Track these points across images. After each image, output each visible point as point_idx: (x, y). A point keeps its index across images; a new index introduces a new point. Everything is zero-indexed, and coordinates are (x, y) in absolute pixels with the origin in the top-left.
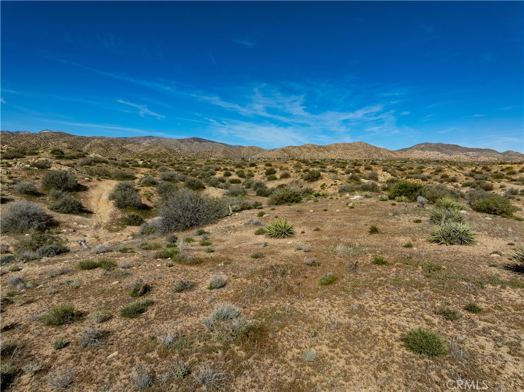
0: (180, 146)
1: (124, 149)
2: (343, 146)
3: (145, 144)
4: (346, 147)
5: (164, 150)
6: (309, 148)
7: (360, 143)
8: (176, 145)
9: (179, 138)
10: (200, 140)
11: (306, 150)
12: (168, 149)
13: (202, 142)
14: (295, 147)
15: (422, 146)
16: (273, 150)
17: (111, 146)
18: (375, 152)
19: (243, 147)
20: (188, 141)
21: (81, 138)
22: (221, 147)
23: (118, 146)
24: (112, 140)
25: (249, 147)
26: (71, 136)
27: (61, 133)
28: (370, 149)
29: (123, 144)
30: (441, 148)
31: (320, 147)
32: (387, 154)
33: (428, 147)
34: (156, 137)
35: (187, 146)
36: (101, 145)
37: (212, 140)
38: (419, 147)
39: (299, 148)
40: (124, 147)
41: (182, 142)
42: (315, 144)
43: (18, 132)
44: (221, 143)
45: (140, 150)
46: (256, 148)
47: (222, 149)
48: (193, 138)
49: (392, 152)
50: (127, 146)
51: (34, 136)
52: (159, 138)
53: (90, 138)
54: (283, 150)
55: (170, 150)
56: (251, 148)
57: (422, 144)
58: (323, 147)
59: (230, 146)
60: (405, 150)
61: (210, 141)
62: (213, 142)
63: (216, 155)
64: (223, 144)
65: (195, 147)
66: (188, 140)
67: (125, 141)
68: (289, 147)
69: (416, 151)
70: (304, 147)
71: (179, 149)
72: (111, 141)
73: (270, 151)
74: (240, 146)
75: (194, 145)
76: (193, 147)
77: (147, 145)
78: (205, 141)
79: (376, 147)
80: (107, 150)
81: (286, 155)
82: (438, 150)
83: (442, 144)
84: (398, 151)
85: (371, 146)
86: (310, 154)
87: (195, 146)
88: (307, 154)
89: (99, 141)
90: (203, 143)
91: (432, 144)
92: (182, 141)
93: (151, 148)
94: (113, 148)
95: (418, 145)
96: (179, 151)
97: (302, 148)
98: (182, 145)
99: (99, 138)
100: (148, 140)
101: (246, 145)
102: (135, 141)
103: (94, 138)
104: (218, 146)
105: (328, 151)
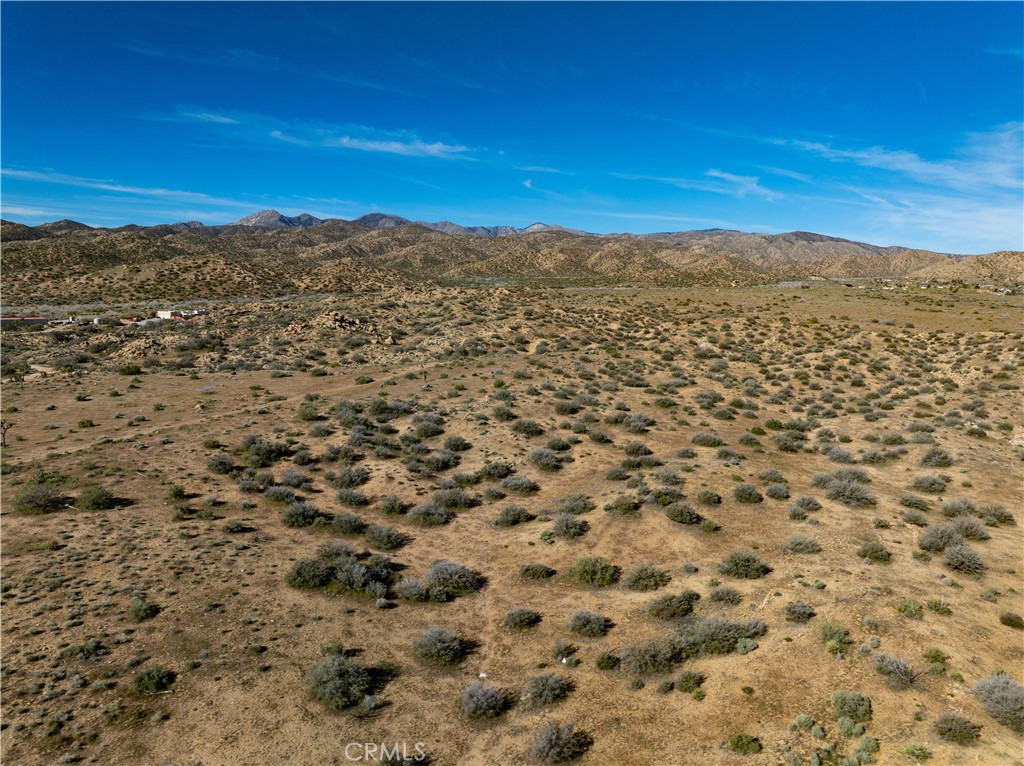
0: (766, 251)
1: (655, 259)
3: (697, 247)
5: (724, 262)
8: (758, 247)
9: (768, 234)
10: (810, 238)
12: (731, 259)
13: (814, 241)
20: (784, 239)
23: (646, 254)
24: (639, 242)
27: (560, 231)
29: (655, 251)
35: (780, 249)
36: (617, 255)
37: (836, 236)
40: (657, 256)
41: (771, 242)
43: (497, 228)
44: (856, 243)
45: (684, 262)
46: (926, 253)
48: (797, 234)
50: (663, 255)
51: (517, 237)
52: (727, 235)
53: (603, 239)
56: (917, 254)
61: (832, 239)
62: (838, 240)
63: (830, 270)
64: (859, 244)
65: (797, 252)
66: (785, 237)
72: (637, 244)
75: (795, 249)
76: (792, 253)
77: (699, 251)
78: (821, 238)
80: (625, 264)
81: (985, 272)
87: (797, 250)
89: (616, 246)
90: (815, 244)
92: (771, 239)
94: (636, 259)
98: (771, 249)
99: (619, 239)
100: (707, 240)
102: (679, 242)
103: (608, 240)
104: (848, 248)
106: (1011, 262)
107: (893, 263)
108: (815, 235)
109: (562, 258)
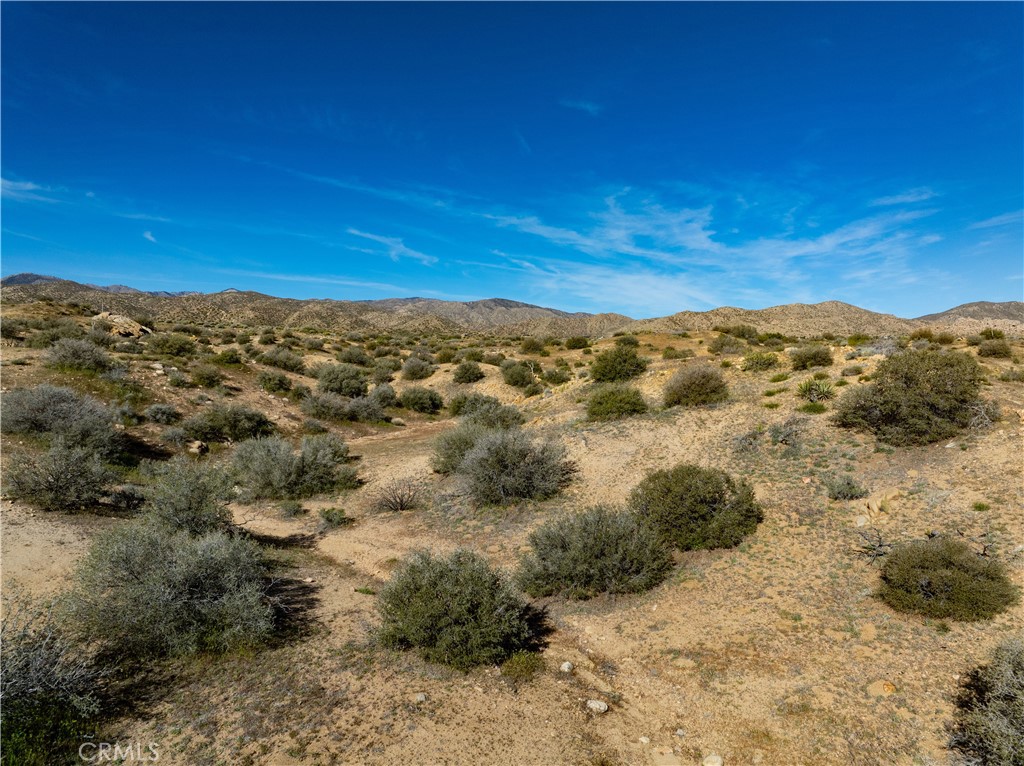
0: (468, 316)
1: (362, 321)
2: (797, 310)
3: (403, 311)
4: (805, 312)
5: (435, 322)
6: (725, 316)
7: (836, 303)
8: (461, 313)
9: (467, 301)
10: (506, 304)
11: (718, 320)
12: (442, 320)
13: (511, 307)
14: (697, 313)
15: (971, 309)
16: (650, 321)
17: (338, 316)
18: (870, 323)
19: (590, 315)
20: (484, 306)
21: (285, 302)
22: (548, 315)
23: (351, 316)
24: (342, 306)
25: (602, 315)
26: (267, 297)
27: (251, 292)
28: (857, 316)
29: (360, 313)
30: (1015, 312)
31: (749, 313)
32: (896, 327)
33: (986, 310)
34: (425, 300)
35: (482, 314)
36: (319, 315)
37: (529, 303)
38: (963, 311)
40: (363, 318)
41: (473, 308)
42: (738, 307)
44: (548, 309)
45: (391, 325)
46: (616, 316)
47: (548, 320)
48: (494, 301)
49: (907, 322)
50: (368, 317)
51: (203, 298)
52: (430, 303)
53: (301, 302)
54: (671, 319)
55: (446, 322)
56: (607, 317)
57: (970, 305)
58: (756, 313)
59: (566, 315)
60: (934, 317)
61: (527, 305)
62: (532, 307)
63: (537, 331)
64: (551, 310)
65: (497, 317)
66: (485, 304)
67: (366, 307)
68: (684, 313)
69: (962, 319)
70: (716, 313)
71: (467, 321)
72: (340, 307)
73: (644, 322)
74: (585, 314)
75: (496, 314)
76: (493, 317)
77: (405, 314)
78: (517, 305)
79: (868, 312)
81: (677, 329)
82: (1011, 316)
83: (1017, 304)
84: (918, 319)
85: (858, 310)
87: (498, 315)
89: (318, 308)
90: (513, 310)
91: (994, 304)
92: (472, 306)
93: (412, 318)
94: (340, 320)
95: (963, 306)
96: (466, 325)
97: (711, 316)
98: (473, 314)
99: (319, 302)
100: (410, 305)
101: (595, 312)
102: (386, 307)
103: (308, 302)
104: (542, 314)
105: (766, 321)
107: (589, 325)
108: (511, 301)
109: (252, 316)
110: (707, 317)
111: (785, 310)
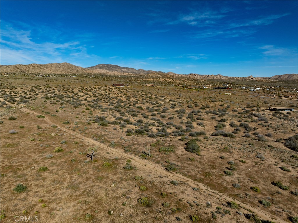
2: (55, 65)
4: (58, 66)
6: (34, 66)
7: (66, 63)
11: (32, 67)
14: (25, 65)
28: (72, 67)
31: (41, 66)
39: (28, 66)
42: (38, 64)
49: (84, 69)
54: (15, 66)
58: (44, 65)
60: (92, 68)
68: (20, 65)
69: (96, 69)
70: (31, 65)
86: (35, 70)
88: (33, 70)
95: (99, 65)
97: (29, 66)
105: (46, 68)
106: (25, 67)
110: (28, 67)
111: (52, 65)
